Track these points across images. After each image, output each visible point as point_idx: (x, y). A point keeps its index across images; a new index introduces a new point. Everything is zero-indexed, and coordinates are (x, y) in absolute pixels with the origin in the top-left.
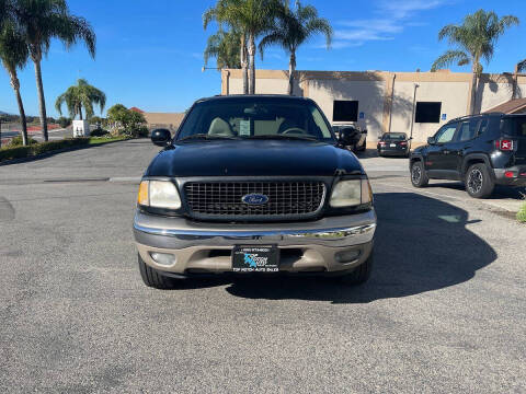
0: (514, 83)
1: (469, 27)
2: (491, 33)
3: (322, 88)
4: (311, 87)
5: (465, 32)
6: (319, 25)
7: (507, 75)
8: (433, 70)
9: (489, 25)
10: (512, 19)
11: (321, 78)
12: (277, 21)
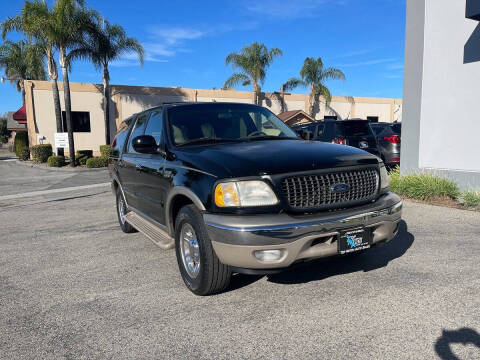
0: (281, 100)
1: (248, 55)
2: (264, 61)
3: (135, 102)
4: (124, 101)
5: (245, 59)
6: (130, 44)
7: (277, 94)
8: (225, 89)
9: (262, 55)
10: (277, 51)
11: (133, 92)
12: (87, 37)
